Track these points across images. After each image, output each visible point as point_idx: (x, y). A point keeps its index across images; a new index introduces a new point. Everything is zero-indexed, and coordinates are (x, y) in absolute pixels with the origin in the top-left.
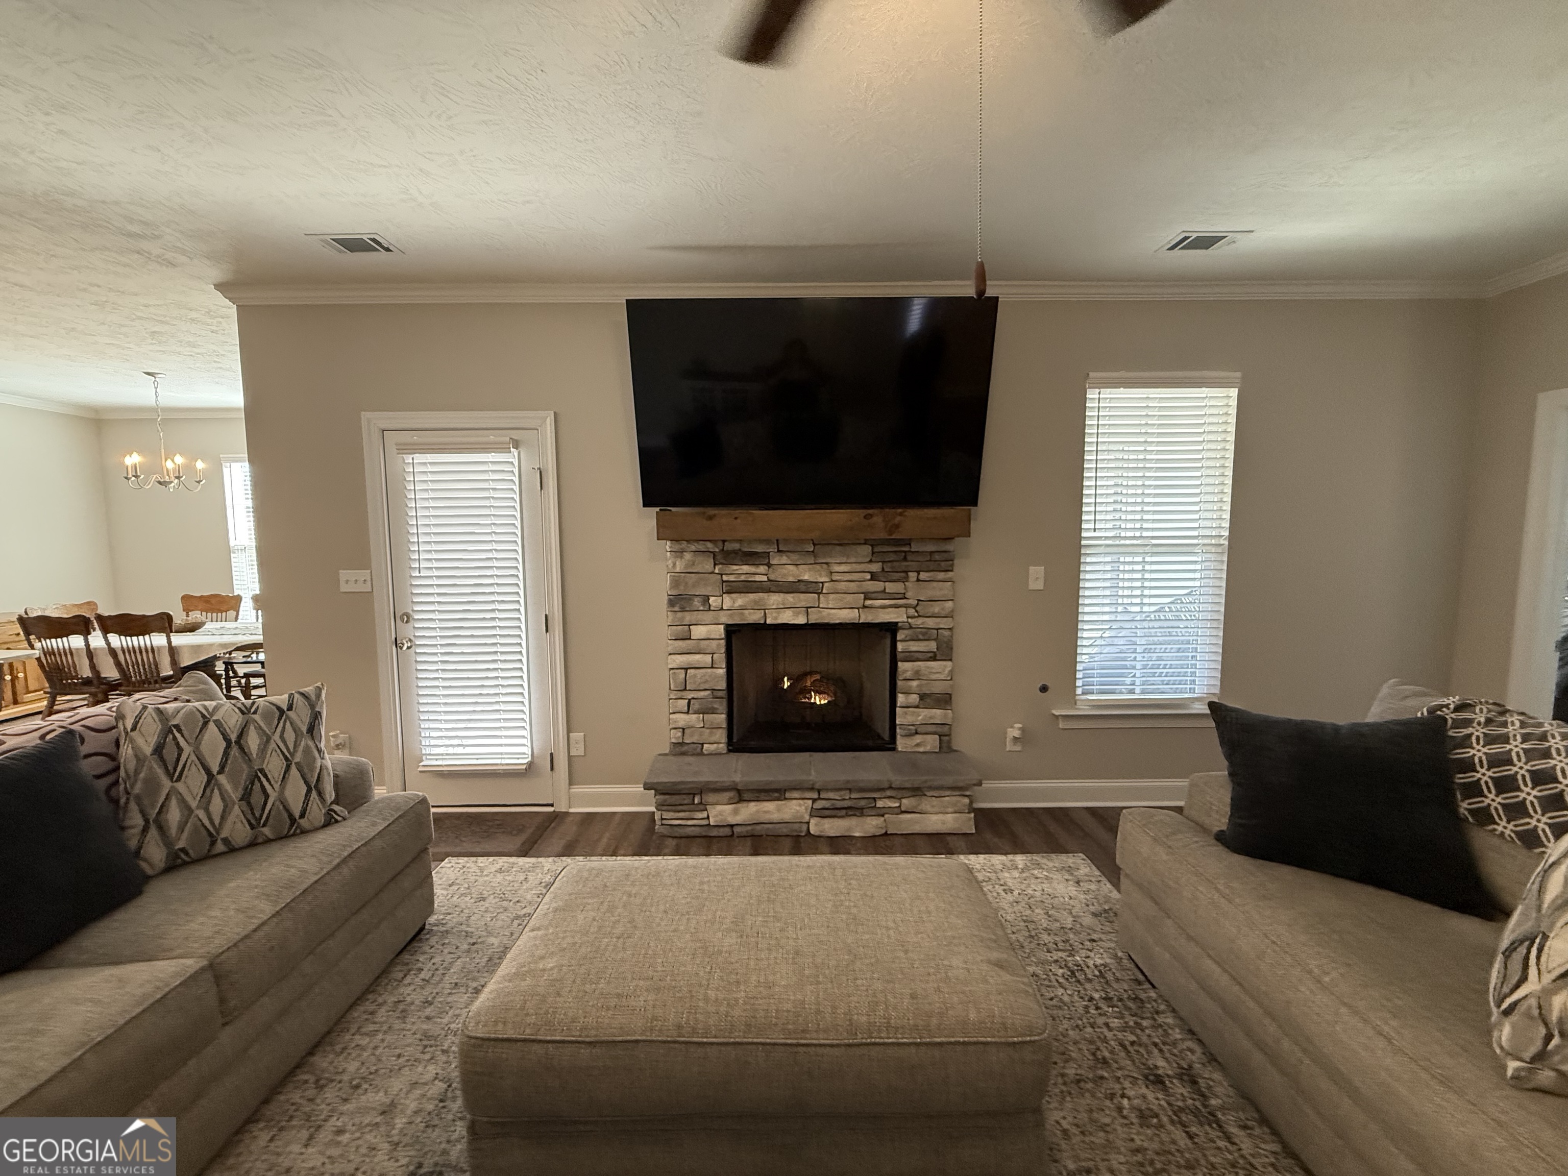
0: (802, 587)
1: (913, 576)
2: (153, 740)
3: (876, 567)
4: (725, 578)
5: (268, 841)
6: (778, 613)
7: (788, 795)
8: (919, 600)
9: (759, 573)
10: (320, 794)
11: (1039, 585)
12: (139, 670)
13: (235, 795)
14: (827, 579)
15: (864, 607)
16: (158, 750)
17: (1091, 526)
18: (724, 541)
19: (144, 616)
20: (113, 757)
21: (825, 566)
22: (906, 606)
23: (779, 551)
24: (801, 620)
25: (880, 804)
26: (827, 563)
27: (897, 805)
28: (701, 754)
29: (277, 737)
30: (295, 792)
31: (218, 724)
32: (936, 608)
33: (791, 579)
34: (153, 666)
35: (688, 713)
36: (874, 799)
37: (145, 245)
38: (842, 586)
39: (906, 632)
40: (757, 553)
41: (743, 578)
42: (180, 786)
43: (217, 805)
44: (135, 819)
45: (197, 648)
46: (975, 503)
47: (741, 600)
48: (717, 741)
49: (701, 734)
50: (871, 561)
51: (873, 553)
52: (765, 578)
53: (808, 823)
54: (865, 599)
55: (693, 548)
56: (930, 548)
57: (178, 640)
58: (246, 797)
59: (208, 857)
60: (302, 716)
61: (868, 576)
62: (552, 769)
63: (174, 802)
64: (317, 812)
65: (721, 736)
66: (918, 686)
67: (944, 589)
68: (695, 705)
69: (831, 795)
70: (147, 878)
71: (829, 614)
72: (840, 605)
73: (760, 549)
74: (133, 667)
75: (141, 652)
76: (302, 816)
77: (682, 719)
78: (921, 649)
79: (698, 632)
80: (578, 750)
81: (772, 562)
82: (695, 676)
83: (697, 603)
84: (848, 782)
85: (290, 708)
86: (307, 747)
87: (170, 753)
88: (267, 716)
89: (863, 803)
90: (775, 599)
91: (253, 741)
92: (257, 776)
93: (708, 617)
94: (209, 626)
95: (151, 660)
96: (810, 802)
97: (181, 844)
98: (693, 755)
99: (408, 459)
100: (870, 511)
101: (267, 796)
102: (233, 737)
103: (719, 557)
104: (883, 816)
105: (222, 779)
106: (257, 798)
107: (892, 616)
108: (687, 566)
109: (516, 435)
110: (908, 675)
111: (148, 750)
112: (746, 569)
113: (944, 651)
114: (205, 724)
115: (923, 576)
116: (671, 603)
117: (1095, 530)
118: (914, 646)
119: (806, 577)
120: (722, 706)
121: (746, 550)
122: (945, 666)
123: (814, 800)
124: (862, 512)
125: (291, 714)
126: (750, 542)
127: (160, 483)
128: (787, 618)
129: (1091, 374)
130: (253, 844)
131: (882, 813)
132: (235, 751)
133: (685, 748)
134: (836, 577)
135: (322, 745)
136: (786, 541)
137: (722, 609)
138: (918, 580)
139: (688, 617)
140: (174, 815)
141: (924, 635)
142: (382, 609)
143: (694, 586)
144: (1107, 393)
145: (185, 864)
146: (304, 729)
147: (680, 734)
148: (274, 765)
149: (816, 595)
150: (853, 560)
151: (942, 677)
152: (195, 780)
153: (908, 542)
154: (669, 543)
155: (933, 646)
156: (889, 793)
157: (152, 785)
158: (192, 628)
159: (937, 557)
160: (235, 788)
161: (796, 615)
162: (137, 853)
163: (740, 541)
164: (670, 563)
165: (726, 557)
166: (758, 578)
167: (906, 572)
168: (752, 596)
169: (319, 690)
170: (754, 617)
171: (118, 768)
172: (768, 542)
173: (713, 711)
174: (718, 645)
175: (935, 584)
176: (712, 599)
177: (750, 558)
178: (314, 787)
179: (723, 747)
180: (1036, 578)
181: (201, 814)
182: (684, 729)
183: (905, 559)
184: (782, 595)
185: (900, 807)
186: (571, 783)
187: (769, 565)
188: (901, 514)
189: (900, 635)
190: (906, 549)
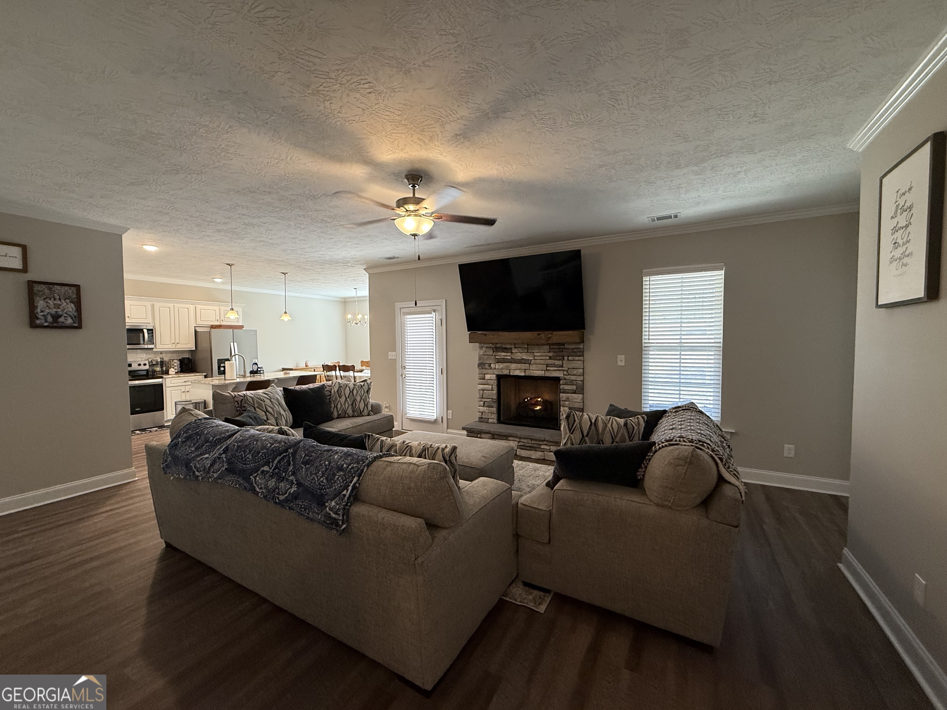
0: (523, 361)
1: (566, 358)
2: (337, 388)
3: (551, 354)
4: (496, 357)
5: (356, 416)
6: (514, 371)
7: (509, 438)
8: (568, 368)
9: (508, 356)
10: (367, 407)
11: (623, 364)
13: (350, 403)
14: (532, 359)
15: (547, 370)
16: (338, 391)
17: (647, 337)
18: (496, 344)
19: (347, 366)
20: (331, 392)
21: (532, 353)
22: (564, 371)
23: (515, 347)
24: (522, 374)
25: (542, 447)
26: (533, 352)
27: (549, 448)
28: (488, 422)
29: (360, 392)
30: (362, 405)
31: (349, 387)
32: (575, 372)
33: (519, 358)
35: (484, 406)
36: (540, 445)
37: (347, 264)
38: (538, 361)
39: (563, 381)
40: (507, 348)
41: (502, 357)
42: (341, 399)
43: (347, 405)
44: (333, 406)
45: (360, 377)
46: (584, 329)
47: (501, 366)
48: (493, 418)
49: (488, 415)
50: (549, 352)
51: (550, 349)
52: (510, 358)
53: (516, 451)
54: (547, 367)
55: (485, 346)
56: (573, 347)
57: (356, 374)
58: (352, 405)
59: (344, 417)
60: (366, 388)
61: (548, 358)
62: (442, 422)
63: (339, 403)
64: (366, 412)
65: (495, 416)
66: (568, 404)
67: (579, 364)
68: (486, 404)
69: (525, 441)
70: (334, 419)
71: (533, 372)
72: (537, 369)
73: (508, 346)
75: (345, 378)
76: (363, 412)
77: (482, 409)
78: (570, 389)
79: (487, 377)
80: (450, 417)
81: (513, 351)
82: (486, 393)
83: (487, 366)
84: (529, 436)
85: (364, 385)
86: (366, 396)
87: (339, 392)
88: (358, 386)
89: (535, 445)
90: (513, 366)
91: (355, 392)
92: (355, 400)
93: (491, 371)
94: (365, 371)
96: (517, 442)
97: (340, 413)
98: (485, 422)
99: (406, 317)
100: (539, 333)
101: (356, 405)
102: (351, 390)
103: (494, 349)
104: (544, 452)
105: (348, 399)
106: (354, 405)
107: (558, 374)
108: (483, 353)
109: (434, 308)
110: (564, 399)
111: (336, 391)
112: (503, 354)
113: (580, 390)
114: (347, 386)
115: (570, 358)
116: (479, 366)
117: (649, 339)
118: (566, 387)
119: (524, 358)
120: (495, 405)
121: (503, 347)
122: (579, 396)
123: (519, 442)
124: (536, 333)
125: (364, 387)
126: (506, 344)
127: (356, 323)
128: (517, 373)
129: (644, 271)
130: (353, 416)
131: (543, 450)
132: (351, 393)
133: (483, 420)
134: (536, 358)
135: (370, 396)
136: (518, 343)
137: (495, 369)
138: (568, 360)
139: (484, 371)
140: (339, 406)
141: (571, 383)
142: (399, 364)
143: (486, 360)
144: (653, 278)
145: (340, 418)
146: (366, 391)
147: (481, 414)
148: (358, 398)
149: (528, 365)
150: (542, 351)
151: (578, 401)
152: (343, 399)
153: (563, 344)
154: (478, 344)
155: (574, 387)
156: (545, 443)
157: (336, 399)
158: (361, 371)
159: (575, 350)
160: (350, 402)
161: (520, 372)
162: (332, 413)
163: (502, 343)
164: (479, 351)
165: (497, 349)
166: (508, 357)
167: (564, 356)
168: (505, 364)
169: (371, 383)
170: (506, 372)
171: (331, 395)
172: (511, 344)
173: (492, 407)
174: (494, 382)
175: (575, 361)
176: (492, 365)
177: (505, 350)
178: (366, 405)
179: (495, 421)
180: (621, 360)
181: (344, 406)
182: (482, 413)
183: (562, 351)
184: (516, 364)
185: (550, 449)
186: (448, 428)
187: (512, 353)
188: (551, 333)
189: (561, 382)
190: (563, 347)
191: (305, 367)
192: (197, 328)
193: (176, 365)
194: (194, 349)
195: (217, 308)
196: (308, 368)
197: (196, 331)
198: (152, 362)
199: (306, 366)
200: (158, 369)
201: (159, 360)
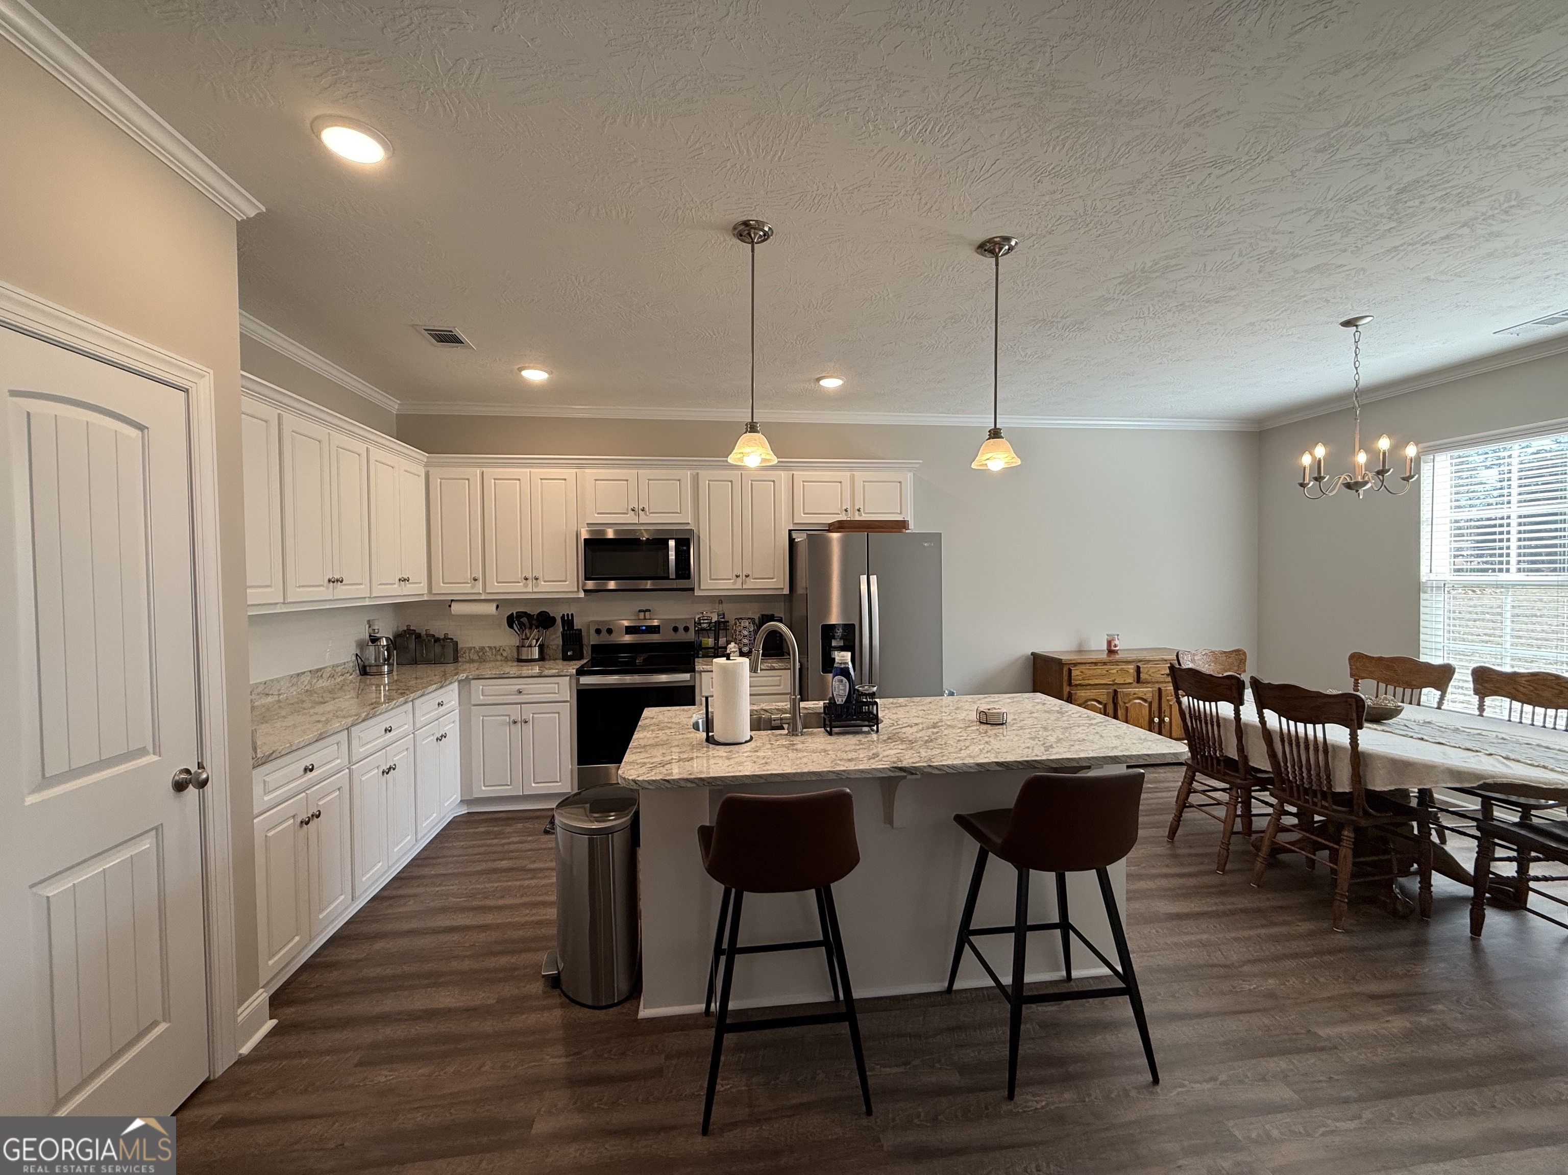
12: (1301, 774)
19: (1319, 695)
34: (1323, 774)
74: (1293, 766)
75: (1307, 748)
95: (1322, 763)
127: (1348, 486)
191: (1104, 656)
192: (794, 535)
193: (746, 633)
194: (786, 591)
195: (845, 476)
196: (1117, 663)
197: (791, 541)
198: (700, 624)
199: (1111, 652)
200: (710, 642)
201: (715, 619)
